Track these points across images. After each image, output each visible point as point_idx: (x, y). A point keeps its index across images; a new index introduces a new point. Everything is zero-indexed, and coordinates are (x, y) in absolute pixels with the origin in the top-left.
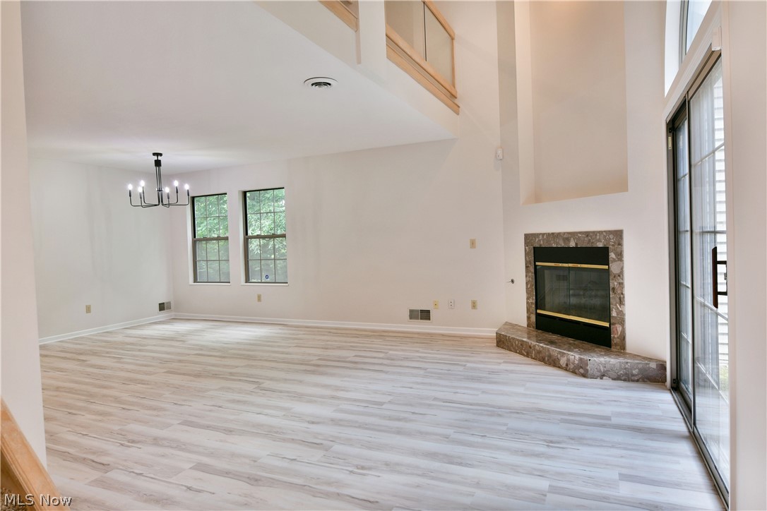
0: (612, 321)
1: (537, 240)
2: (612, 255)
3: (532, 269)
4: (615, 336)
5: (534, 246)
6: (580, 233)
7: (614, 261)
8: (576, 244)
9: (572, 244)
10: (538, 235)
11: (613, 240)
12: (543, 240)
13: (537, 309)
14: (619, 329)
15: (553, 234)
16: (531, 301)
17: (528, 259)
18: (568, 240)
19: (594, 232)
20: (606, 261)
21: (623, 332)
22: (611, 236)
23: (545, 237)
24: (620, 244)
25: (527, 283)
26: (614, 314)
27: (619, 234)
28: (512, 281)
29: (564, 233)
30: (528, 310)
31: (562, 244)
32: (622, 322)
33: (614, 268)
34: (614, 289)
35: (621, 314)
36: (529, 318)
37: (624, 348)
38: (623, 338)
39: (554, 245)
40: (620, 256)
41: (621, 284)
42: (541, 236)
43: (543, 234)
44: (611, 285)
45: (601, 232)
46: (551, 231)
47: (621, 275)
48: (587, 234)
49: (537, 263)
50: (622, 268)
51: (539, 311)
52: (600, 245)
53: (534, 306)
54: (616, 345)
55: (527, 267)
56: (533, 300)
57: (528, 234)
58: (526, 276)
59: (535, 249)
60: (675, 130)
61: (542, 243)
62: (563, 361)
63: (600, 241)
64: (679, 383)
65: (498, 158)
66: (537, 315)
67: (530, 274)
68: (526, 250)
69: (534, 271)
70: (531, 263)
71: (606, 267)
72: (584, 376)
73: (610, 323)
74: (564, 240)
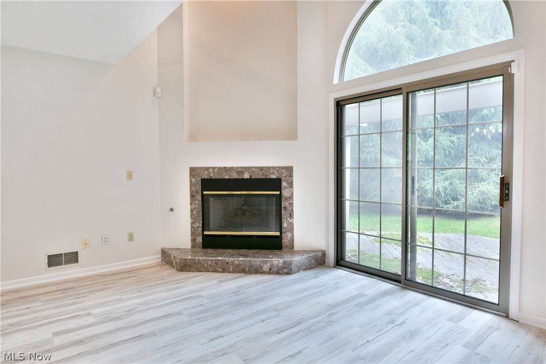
0: (283, 230)
1: (206, 173)
2: (284, 184)
3: (199, 197)
4: (285, 241)
5: (205, 177)
6: (254, 168)
7: (286, 188)
8: (251, 176)
9: (246, 176)
10: (207, 169)
11: (285, 173)
12: (214, 173)
13: (203, 231)
14: (289, 235)
15: (225, 168)
16: (197, 225)
17: (194, 189)
18: (242, 173)
19: (267, 167)
20: (280, 189)
21: (293, 237)
22: (284, 171)
23: (216, 170)
24: (291, 176)
25: (192, 211)
26: (285, 225)
27: (290, 169)
28: (172, 210)
29: (238, 168)
30: (193, 233)
31: (235, 176)
32: (292, 230)
33: (285, 193)
34: (285, 208)
35: (292, 224)
36: (193, 240)
37: (293, 248)
38: (292, 241)
39: (226, 177)
40: (291, 184)
41: (291, 204)
42: (211, 170)
43: (214, 168)
44: (283, 205)
45: (274, 168)
46: (222, 165)
47: (291, 197)
48: (261, 169)
49: (204, 193)
50: (292, 193)
51: (205, 233)
52: (274, 177)
53: (200, 229)
54: (286, 247)
55: (192, 196)
56: (199, 224)
57: (195, 168)
58: (191, 204)
59: (203, 180)
60: (340, 106)
61: (212, 175)
62: (266, 268)
63: (273, 173)
64: (340, 262)
65: (157, 95)
66: (205, 237)
67: (197, 202)
68: (191, 181)
69: (200, 199)
70: (197, 193)
71: (278, 193)
72: (287, 274)
73: (281, 231)
74: (238, 173)
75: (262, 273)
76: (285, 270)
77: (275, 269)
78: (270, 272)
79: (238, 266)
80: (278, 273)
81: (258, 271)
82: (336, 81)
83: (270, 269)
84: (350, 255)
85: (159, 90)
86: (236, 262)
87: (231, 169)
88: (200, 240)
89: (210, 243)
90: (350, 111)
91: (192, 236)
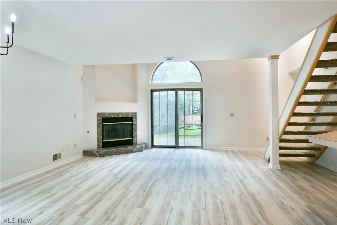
0: (133, 137)
1: (104, 115)
2: (134, 119)
4: (134, 141)
5: (103, 117)
6: (123, 113)
7: (135, 120)
8: (122, 116)
9: (120, 116)
10: (105, 113)
12: (108, 115)
14: (135, 138)
15: (112, 113)
16: (100, 138)
17: (99, 122)
18: (119, 115)
19: (128, 113)
21: (137, 139)
22: (134, 114)
23: (108, 114)
24: (136, 116)
25: (98, 132)
26: (134, 135)
27: (136, 114)
28: (88, 132)
29: (117, 113)
30: (98, 142)
31: (116, 116)
32: (136, 136)
33: (134, 122)
34: (134, 128)
35: (136, 134)
36: (98, 145)
37: (137, 143)
38: (136, 141)
39: (112, 117)
41: (136, 127)
42: (106, 114)
43: (108, 113)
44: (133, 127)
45: (130, 113)
47: (136, 124)
48: (126, 113)
49: (103, 124)
50: (137, 122)
51: (104, 141)
52: (130, 116)
53: (102, 140)
54: (134, 143)
55: (98, 125)
56: (101, 137)
57: (99, 113)
58: (97, 129)
59: (103, 118)
60: (152, 91)
61: (107, 116)
62: (134, 150)
63: (130, 115)
64: (153, 146)
65: (83, 80)
66: (103, 143)
67: (100, 128)
68: (98, 119)
69: (102, 126)
70: (100, 124)
71: (132, 122)
72: (141, 151)
73: (132, 138)
74: (117, 115)
76: (141, 150)
77: (137, 150)
79: (125, 151)
80: (138, 152)
81: (132, 152)
82: (150, 83)
83: (136, 150)
84: (155, 144)
85: (84, 78)
86: (124, 150)
87: (115, 113)
88: (101, 144)
89: (106, 145)
90: (155, 93)
91: (98, 143)
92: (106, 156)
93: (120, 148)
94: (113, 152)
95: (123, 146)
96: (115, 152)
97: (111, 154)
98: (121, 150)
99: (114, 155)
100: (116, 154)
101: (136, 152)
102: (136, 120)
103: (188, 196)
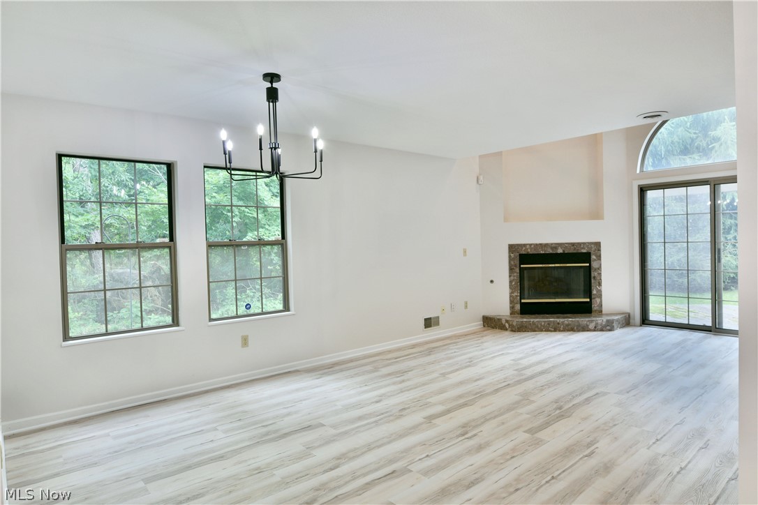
0: (593, 297)
1: (524, 248)
2: (593, 257)
4: (595, 307)
5: (521, 253)
6: (566, 243)
7: (595, 260)
8: (564, 251)
9: (560, 251)
10: (525, 245)
11: (594, 248)
12: (531, 249)
13: (521, 299)
14: (598, 300)
15: (541, 244)
16: (515, 294)
17: (512, 263)
18: (556, 248)
19: (578, 243)
20: (589, 262)
21: (601, 302)
22: (593, 246)
23: (532, 246)
24: (599, 250)
25: (511, 282)
26: (594, 292)
27: (598, 245)
28: (492, 281)
29: (552, 244)
30: (511, 302)
31: (550, 251)
32: (600, 296)
33: (594, 265)
34: (594, 277)
35: (600, 291)
36: (512, 308)
37: (602, 311)
38: (600, 305)
39: (542, 252)
40: (599, 257)
41: (600, 274)
42: (528, 247)
43: (531, 245)
44: (592, 275)
45: (584, 243)
46: (538, 242)
47: (600, 268)
48: (573, 244)
49: (522, 266)
50: (601, 265)
51: (523, 301)
52: (584, 251)
53: (519, 298)
54: (596, 311)
55: (511, 269)
56: (517, 294)
57: (513, 245)
58: (510, 276)
59: (520, 255)
60: (643, 191)
61: (529, 250)
62: (592, 326)
63: (583, 248)
65: (480, 183)
66: (522, 304)
67: (515, 274)
68: (510, 257)
69: (518, 271)
70: (516, 266)
71: (588, 265)
72: (610, 330)
73: (590, 297)
74: (552, 248)
75: (588, 331)
76: (608, 328)
77: (599, 327)
78: (595, 330)
79: (568, 325)
80: (602, 330)
81: (584, 329)
82: (638, 171)
83: (595, 327)
85: (481, 178)
86: (566, 322)
87: (546, 245)
88: (518, 307)
89: (527, 310)
90: (650, 195)
91: (511, 303)
92: (525, 331)
93: (558, 318)
94: (541, 325)
95: (566, 315)
96: (544, 326)
97: (536, 329)
98: (558, 324)
99: (542, 331)
100: (547, 330)
101: (594, 331)
102: (600, 260)
103: (654, 440)
